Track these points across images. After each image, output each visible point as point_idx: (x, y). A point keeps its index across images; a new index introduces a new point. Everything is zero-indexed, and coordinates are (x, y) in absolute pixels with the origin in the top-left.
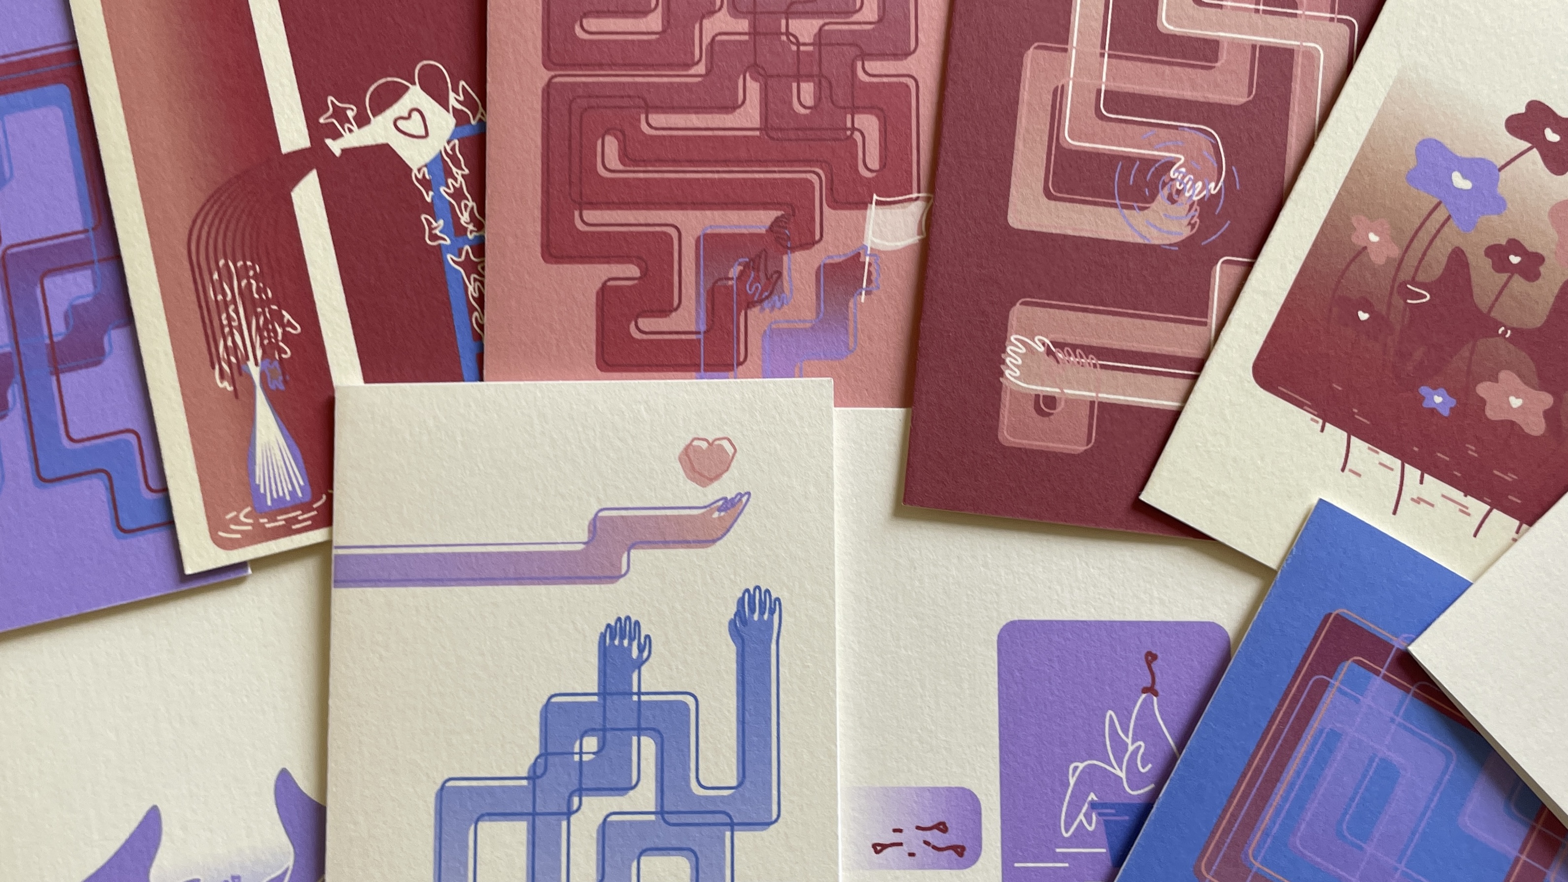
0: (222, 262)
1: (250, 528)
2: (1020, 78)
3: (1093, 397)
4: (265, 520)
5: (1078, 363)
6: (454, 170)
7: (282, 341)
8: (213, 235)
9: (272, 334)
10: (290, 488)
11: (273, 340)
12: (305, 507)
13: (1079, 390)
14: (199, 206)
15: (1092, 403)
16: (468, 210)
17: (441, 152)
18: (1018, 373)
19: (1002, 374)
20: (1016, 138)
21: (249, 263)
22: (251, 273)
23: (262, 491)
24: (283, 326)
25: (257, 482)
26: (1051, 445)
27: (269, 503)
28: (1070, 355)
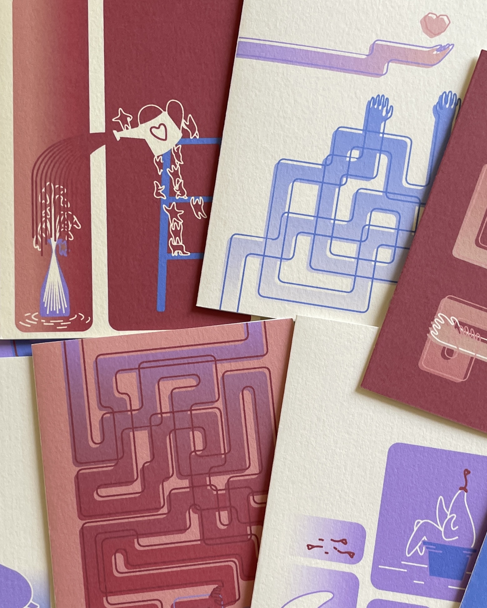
0: (48, 183)
1: (36, 323)
2: (478, 178)
3: (473, 355)
4: (44, 321)
5: (470, 335)
6: (176, 161)
7: (70, 231)
8: (46, 168)
9: (66, 227)
10: (60, 308)
11: (66, 230)
12: (66, 319)
13: (467, 350)
14: (43, 151)
15: (472, 358)
16: (179, 183)
17: (171, 149)
18: (437, 334)
19: (429, 332)
20: (468, 209)
21: (62, 187)
22: (62, 192)
23: (45, 306)
24: (72, 223)
25: (44, 301)
26: (445, 375)
27: (48, 313)
28: (467, 331)
